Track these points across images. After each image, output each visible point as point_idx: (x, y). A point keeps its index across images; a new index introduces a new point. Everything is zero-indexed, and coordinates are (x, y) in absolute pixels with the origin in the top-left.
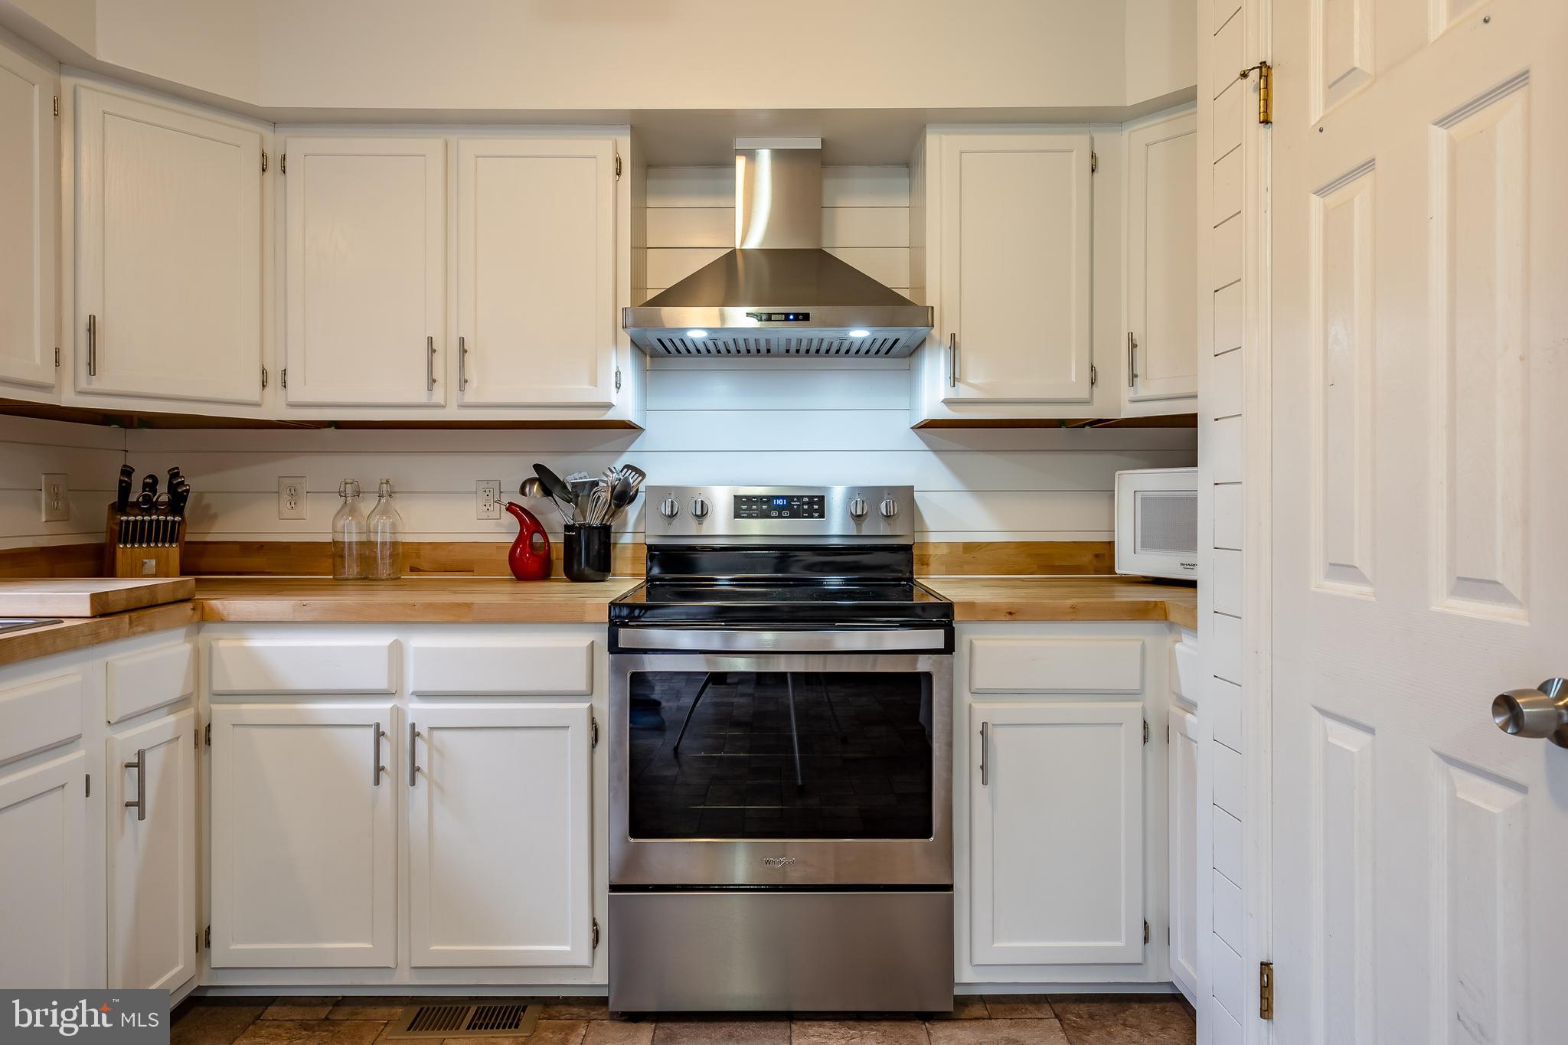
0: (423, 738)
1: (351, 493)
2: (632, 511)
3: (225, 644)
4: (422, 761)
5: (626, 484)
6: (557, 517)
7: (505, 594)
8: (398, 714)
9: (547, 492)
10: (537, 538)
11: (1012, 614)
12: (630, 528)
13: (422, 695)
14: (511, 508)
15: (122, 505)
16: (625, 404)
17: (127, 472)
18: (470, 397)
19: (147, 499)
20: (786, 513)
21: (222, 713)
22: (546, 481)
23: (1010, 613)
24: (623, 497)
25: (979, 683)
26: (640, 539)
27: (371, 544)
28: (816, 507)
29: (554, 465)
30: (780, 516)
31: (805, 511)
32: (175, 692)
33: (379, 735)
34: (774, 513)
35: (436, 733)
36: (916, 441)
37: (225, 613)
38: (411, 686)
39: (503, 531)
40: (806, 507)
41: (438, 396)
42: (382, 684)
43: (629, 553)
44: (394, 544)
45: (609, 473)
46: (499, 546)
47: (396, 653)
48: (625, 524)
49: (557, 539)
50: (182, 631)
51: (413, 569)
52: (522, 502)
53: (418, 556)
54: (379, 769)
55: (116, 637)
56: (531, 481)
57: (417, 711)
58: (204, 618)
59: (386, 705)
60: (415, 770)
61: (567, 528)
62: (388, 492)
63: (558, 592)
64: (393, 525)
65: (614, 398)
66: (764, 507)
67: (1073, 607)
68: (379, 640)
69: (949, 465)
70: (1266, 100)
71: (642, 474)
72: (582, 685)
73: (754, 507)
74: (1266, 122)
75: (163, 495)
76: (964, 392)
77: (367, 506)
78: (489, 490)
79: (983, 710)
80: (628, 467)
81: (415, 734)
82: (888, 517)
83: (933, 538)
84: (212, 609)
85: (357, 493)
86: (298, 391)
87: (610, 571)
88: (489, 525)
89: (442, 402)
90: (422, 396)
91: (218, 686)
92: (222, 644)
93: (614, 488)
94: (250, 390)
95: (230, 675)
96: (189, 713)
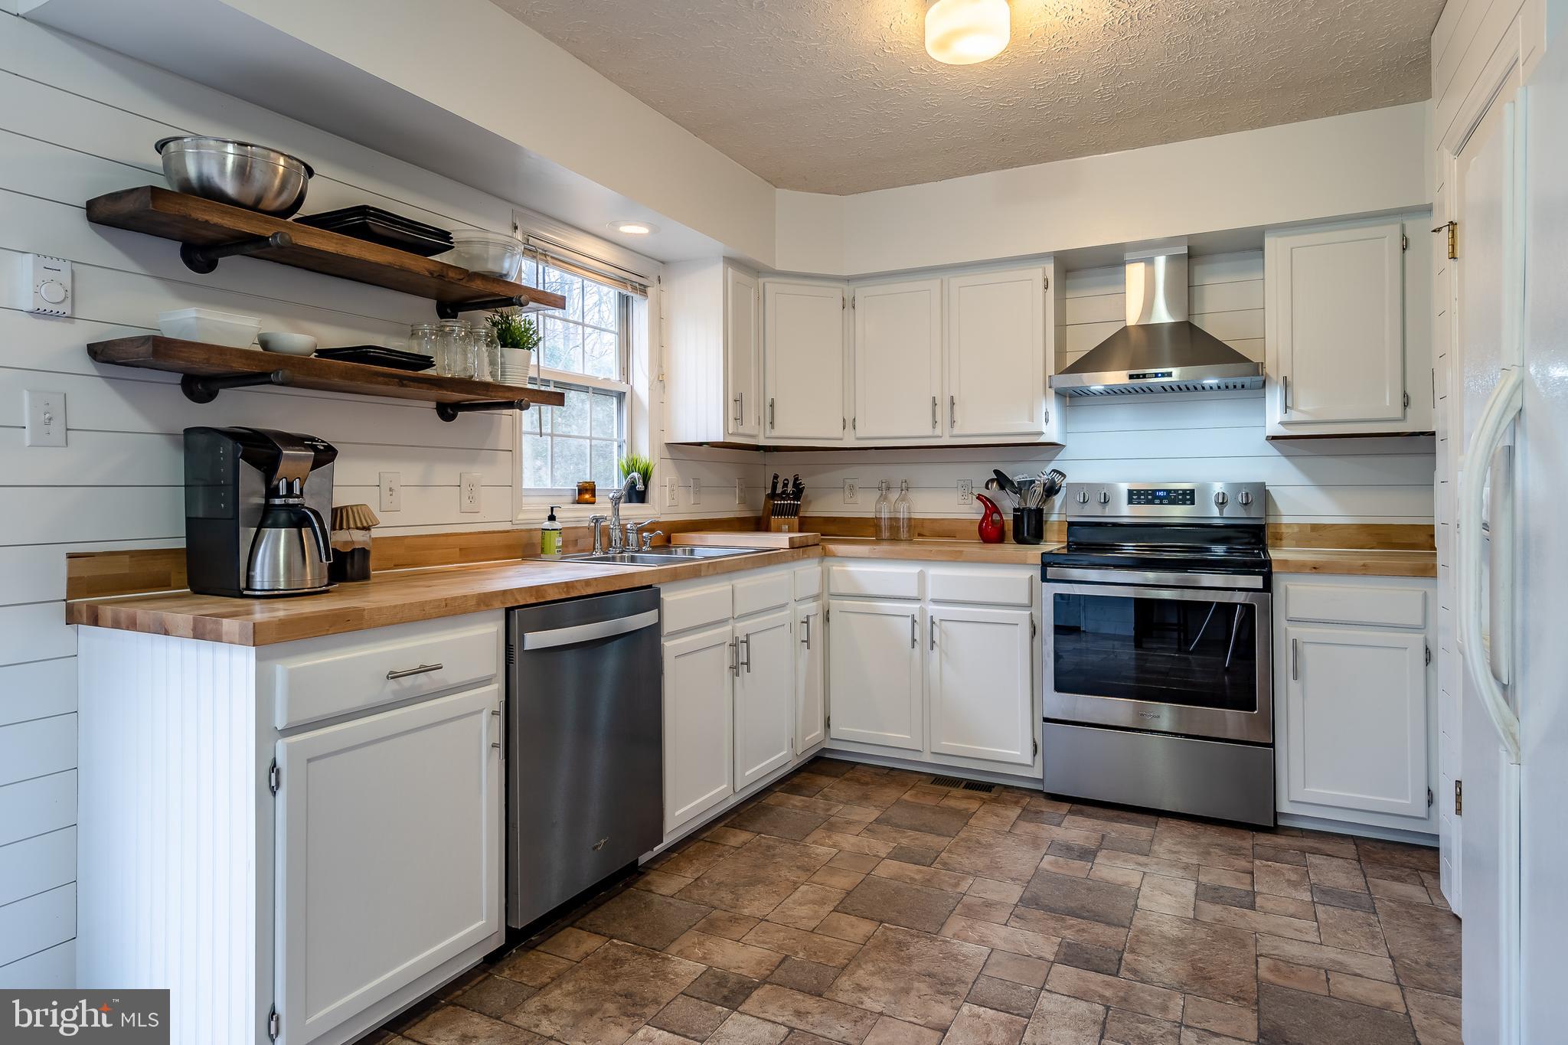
0: (937, 626)
1: (885, 488)
2: (1058, 500)
3: (836, 568)
4: (936, 638)
5: (1053, 482)
6: (1008, 503)
7: (977, 549)
8: (922, 611)
9: (1002, 487)
10: (996, 517)
11: (1316, 569)
12: (1056, 510)
13: (935, 601)
14: (979, 497)
15: (773, 496)
16: (1051, 432)
17: (776, 477)
18: (956, 431)
19: (784, 492)
20: (1165, 501)
21: (835, 604)
22: (1002, 480)
23: (1315, 568)
24: (1051, 490)
25: (1292, 614)
26: (1063, 518)
27: (897, 520)
28: (1188, 497)
29: (1007, 470)
30: (1161, 503)
31: (1180, 500)
32: (815, 590)
33: (914, 621)
34: (1157, 501)
35: (943, 622)
36: (1270, 449)
37: (836, 552)
38: (930, 595)
39: (974, 512)
40: (1180, 497)
41: (938, 432)
42: (914, 594)
43: (1056, 527)
44: (910, 519)
45: (1041, 475)
46: (972, 521)
47: (922, 576)
48: (1053, 508)
49: (1009, 518)
50: (817, 560)
51: (919, 535)
52: (986, 493)
53: (923, 527)
54: (914, 640)
55: (798, 559)
56: (992, 480)
57: (932, 609)
58: (826, 554)
59: (916, 606)
60: (933, 642)
61: (1015, 510)
62: (906, 487)
63: (1010, 549)
64: (909, 508)
65: (1044, 428)
66: (1150, 497)
67: (1364, 565)
68: (912, 570)
69: (1296, 465)
70: (1453, 246)
71: (1064, 476)
72: (1026, 601)
73: (1142, 497)
74: (1454, 258)
75: (790, 489)
76: (1295, 416)
77: (894, 496)
78: (966, 487)
79: (1295, 631)
80: (1054, 471)
81: (933, 623)
82: (1246, 504)
83: (1285, 520)
84: (829, 550)
85: (888, 488)
86: (861, 431)
87: (1042, 539)
88: (965, 508)
89: (941, 435)
90: (929, 431)
91: (832, 591)
92: (834, 568)
93: (1045, 484)
94: (837, 432)
95: (839, 586)
96: (820, 602)
